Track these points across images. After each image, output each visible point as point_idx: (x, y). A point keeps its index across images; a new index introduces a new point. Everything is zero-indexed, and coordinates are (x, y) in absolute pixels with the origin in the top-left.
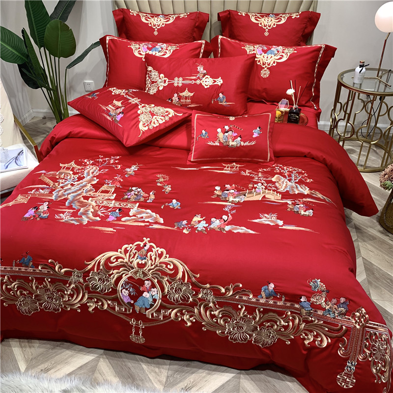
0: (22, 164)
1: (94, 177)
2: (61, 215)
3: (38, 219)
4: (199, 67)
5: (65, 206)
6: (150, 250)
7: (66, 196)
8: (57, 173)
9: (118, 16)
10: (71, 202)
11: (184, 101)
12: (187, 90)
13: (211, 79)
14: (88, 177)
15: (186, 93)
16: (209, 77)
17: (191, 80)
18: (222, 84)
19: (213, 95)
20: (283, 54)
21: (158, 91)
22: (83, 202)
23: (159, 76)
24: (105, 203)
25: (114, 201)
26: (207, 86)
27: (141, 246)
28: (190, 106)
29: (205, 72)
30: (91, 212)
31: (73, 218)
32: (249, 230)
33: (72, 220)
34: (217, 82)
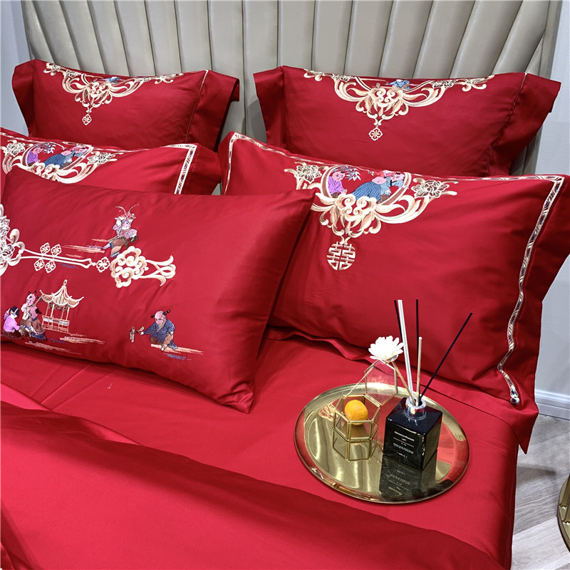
11: (51, 320)
12: (64, 287)
13: (143, 258)
15: (61, 298)
16: (139, 251)
18: (169, 282)
20: (408, 198)
23: (8, 235)
26: (124, 280)
28: (66, 339)
29: (134, 233)
34: (161, 270)
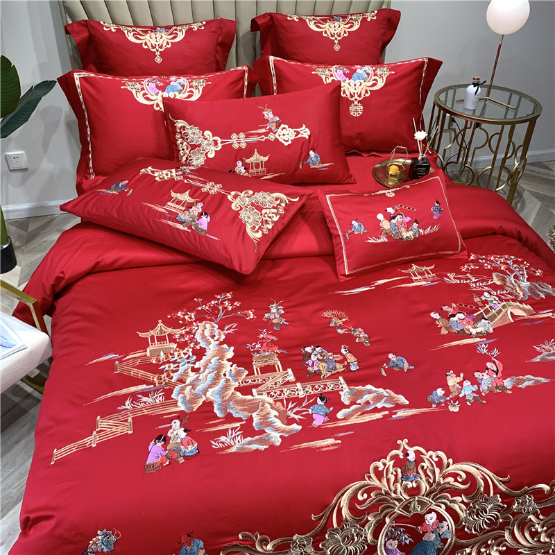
0: (12, 342)
1: (221, 343)
2: (223, 439)
3: (181, 460)
4: (265, 113)
5: (216, 417)
6: (419, 459)
7: (204, 398)
8: (148, 354)
9: (79, 33)
10: (224, 408)
11: (255, 170)
12: (256, 153)
13: (290, 129)
14: (211, 346)
15: (257, 158)
16: (286, 126)
17: (259, 135)
18: (310, 136)
19: (301, 155)
20: (376, 77)
21: (208, 160)
22: (244, 401)
23: (203, 135)
24: (287, 392)
25: (299, 385)
26: (287, 141)
27: (401, 457)
28: (264, 178)
29: (278, 119)
30: (275, 416)
31: (249, 439)
32: (539, 378)
33: (249, 443)
34: (302, 132)
